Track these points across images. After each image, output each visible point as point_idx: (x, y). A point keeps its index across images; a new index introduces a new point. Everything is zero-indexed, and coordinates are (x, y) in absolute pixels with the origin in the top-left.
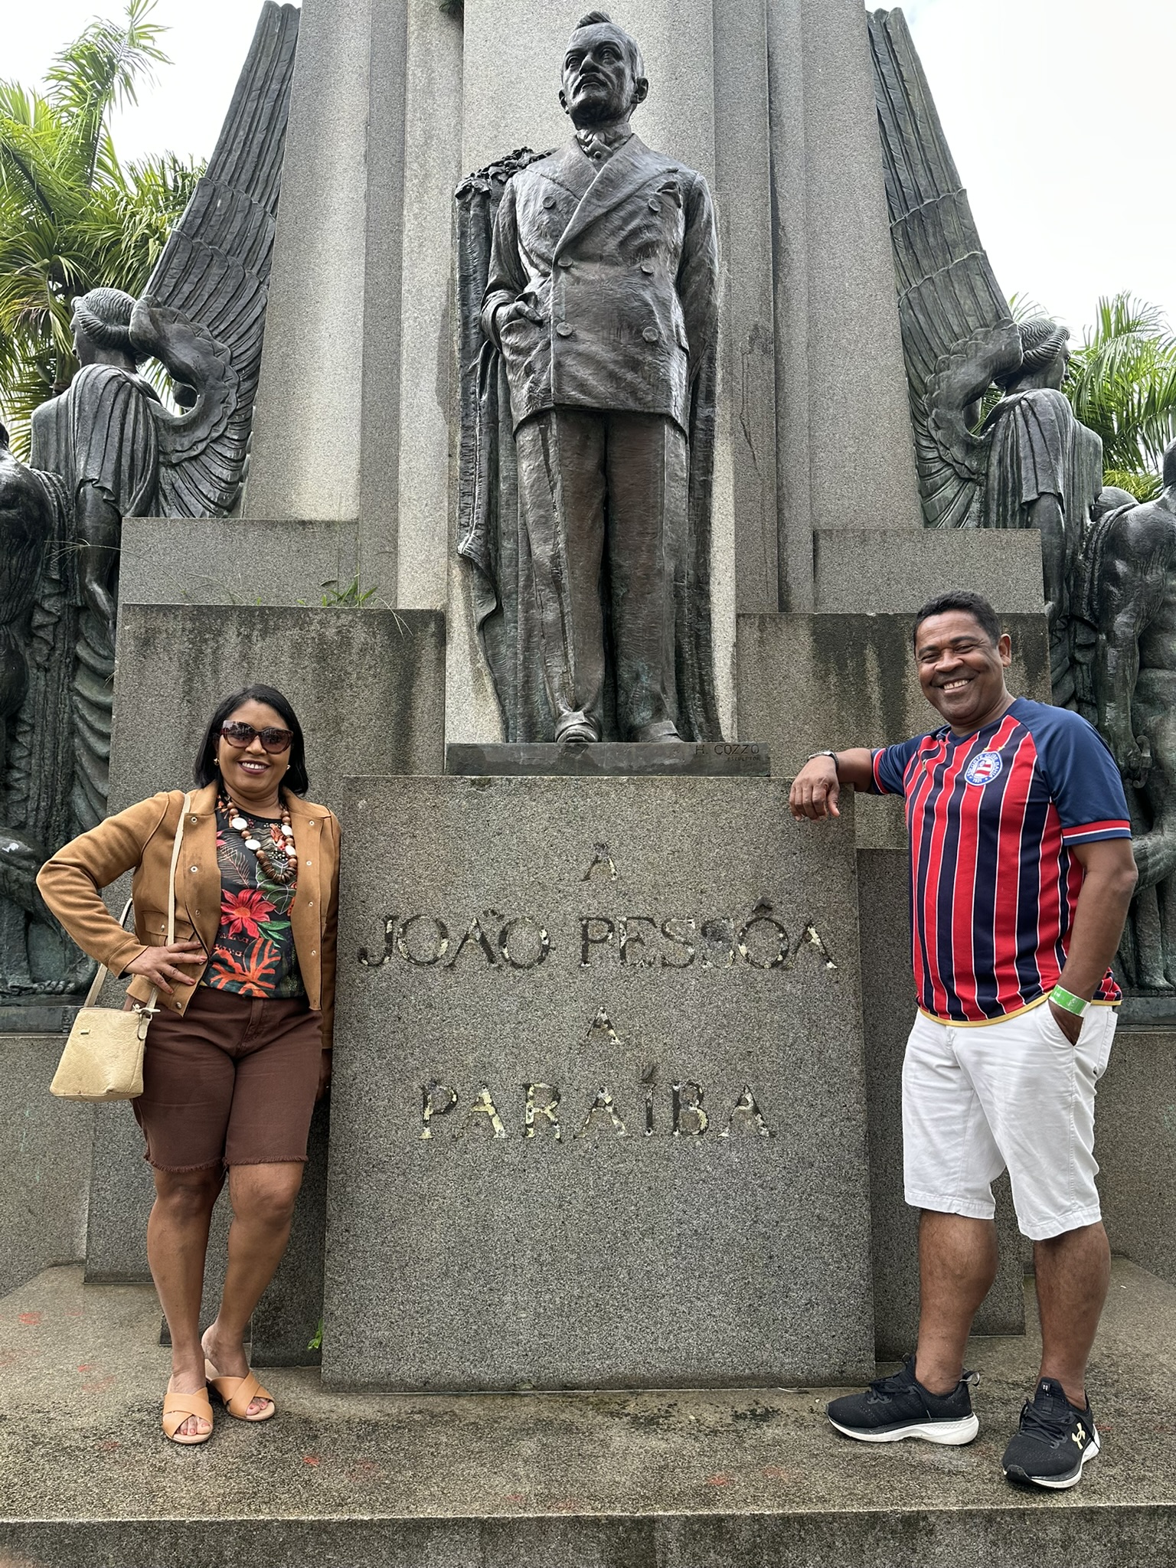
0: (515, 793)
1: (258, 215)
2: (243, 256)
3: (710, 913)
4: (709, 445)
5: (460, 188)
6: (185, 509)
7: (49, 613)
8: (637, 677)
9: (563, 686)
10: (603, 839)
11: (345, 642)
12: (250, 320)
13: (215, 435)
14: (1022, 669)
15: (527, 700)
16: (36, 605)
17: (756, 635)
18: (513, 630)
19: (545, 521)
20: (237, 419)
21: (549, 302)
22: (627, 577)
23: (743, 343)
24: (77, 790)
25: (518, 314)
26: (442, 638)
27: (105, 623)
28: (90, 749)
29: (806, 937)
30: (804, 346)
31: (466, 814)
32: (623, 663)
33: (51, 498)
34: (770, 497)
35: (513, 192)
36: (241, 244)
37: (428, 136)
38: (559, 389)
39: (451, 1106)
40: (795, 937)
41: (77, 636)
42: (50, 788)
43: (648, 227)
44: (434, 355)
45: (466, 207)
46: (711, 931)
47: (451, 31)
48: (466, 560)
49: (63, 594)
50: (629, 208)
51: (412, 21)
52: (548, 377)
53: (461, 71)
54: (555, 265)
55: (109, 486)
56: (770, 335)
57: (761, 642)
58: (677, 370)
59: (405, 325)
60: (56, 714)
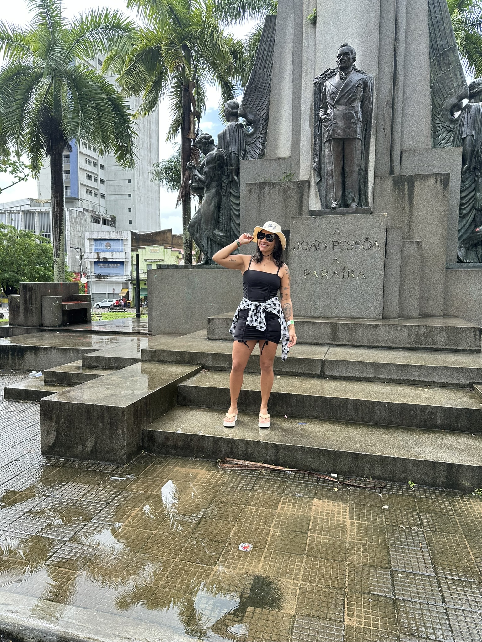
0: (321, 219)
1: (266, 77)
2: (263, 88)
3: (358, 240)
4: (369, 138)
5: (314, 82)
6: (252, 156)
7: (225, 183)
8: (349, 194)
9: (333, 197)
10: (337, 227)
11: (289, 188)
12: (265, 106)
13: (258, 136)
14: (442, 187)
15: (326, 199)
16: (223, 181)
17: (380, 181)
18: (324, 184)
19: (330, 162)
20: (263, 132)
21: (332, 115)
22: (347, 172)
23: (384, 105)
24: (232, 222)
25: (325, 118)
26: (309, 186)
27: (238, 185)
28: (234, 213)
29: (375, 244)
30: (401, 103)
31: (312, 223)
32: (346, 191)
33: (224, 156)
34: (389, 145)
35: (326, 87)
36: (262, 86)
37: (308, 59)
38: (333, 135)
39: (309, 273)
40: (373, 244)
41: (230, 188)
42: (226, 222)
43: (353, 96)
44: (309, 116)
45: (315, 87)
46: (357, 243)
47: (314, 29)
48: (314, 169)
49: (227, 179)
50: (350, 92)
51: (304, 27)
52: (331, 132)
53: (315, 40)
54: (333, 107)
55: (237, 153)
56: (391, 102)
57: (381, 183)
58: (359, 127)
59: (302, 109)
60: (227, 206)
